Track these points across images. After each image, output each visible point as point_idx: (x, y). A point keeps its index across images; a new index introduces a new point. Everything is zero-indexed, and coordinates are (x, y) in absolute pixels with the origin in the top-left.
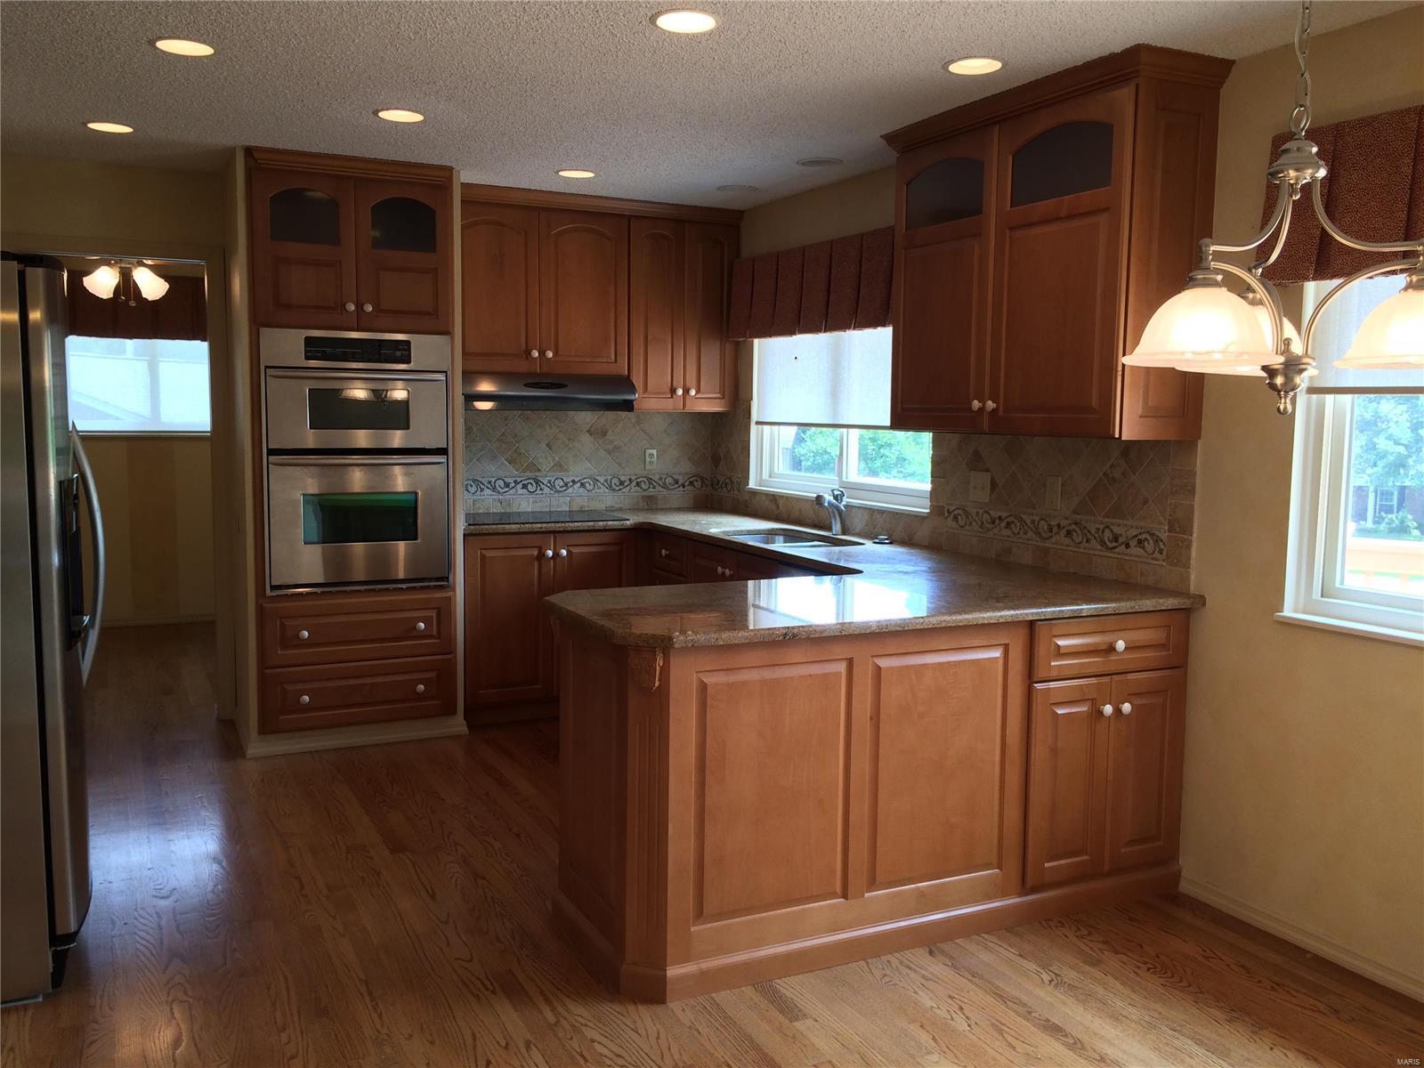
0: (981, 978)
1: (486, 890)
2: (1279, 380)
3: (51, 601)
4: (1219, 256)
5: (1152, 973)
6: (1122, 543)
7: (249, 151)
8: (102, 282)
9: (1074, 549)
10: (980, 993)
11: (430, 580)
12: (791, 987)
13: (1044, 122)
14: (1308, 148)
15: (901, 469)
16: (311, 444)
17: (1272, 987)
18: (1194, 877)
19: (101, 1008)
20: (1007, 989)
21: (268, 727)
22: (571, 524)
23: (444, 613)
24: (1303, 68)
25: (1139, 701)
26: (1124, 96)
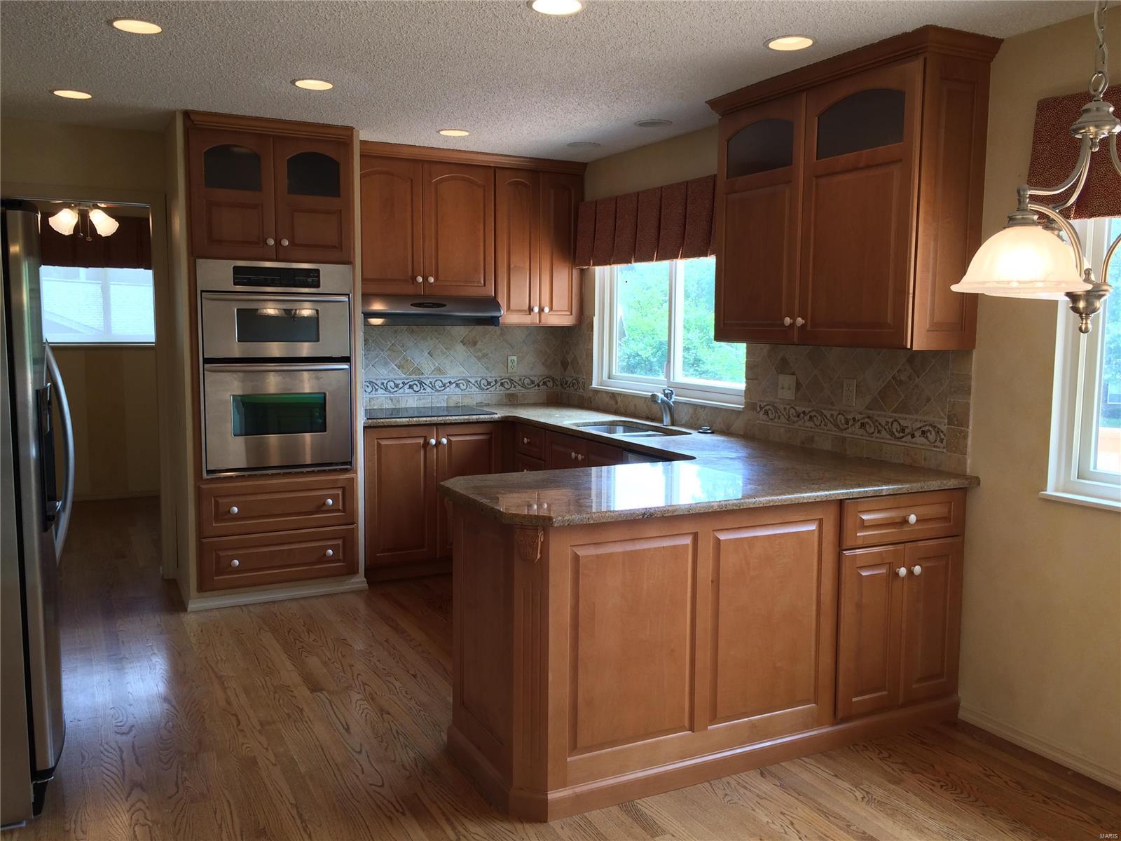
0: (806, 796)
1: (392, 724)
2: (1081, 305)
3: (30, 493)
4: (1034, 199)
5: (945, 790)
6: (909, 434)
7: (187, 114)
8: (64, 221)
9: (868, 439)
10: (807, 810)
11: (337, 464)
12: (650, 806)
13: (845, 90)
14: (1106, 109)
15: (697, 368)
16: (237, 355)
17: (1044, 800)
18: (970, 708)
19: (75, 832)
20: (828, 806)
21: (205, 586)
22: (450, 418)
23: (348, 491)
24: (1101, 40)
25: (928, 564)
26: (914, 68)
